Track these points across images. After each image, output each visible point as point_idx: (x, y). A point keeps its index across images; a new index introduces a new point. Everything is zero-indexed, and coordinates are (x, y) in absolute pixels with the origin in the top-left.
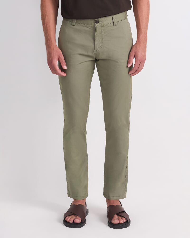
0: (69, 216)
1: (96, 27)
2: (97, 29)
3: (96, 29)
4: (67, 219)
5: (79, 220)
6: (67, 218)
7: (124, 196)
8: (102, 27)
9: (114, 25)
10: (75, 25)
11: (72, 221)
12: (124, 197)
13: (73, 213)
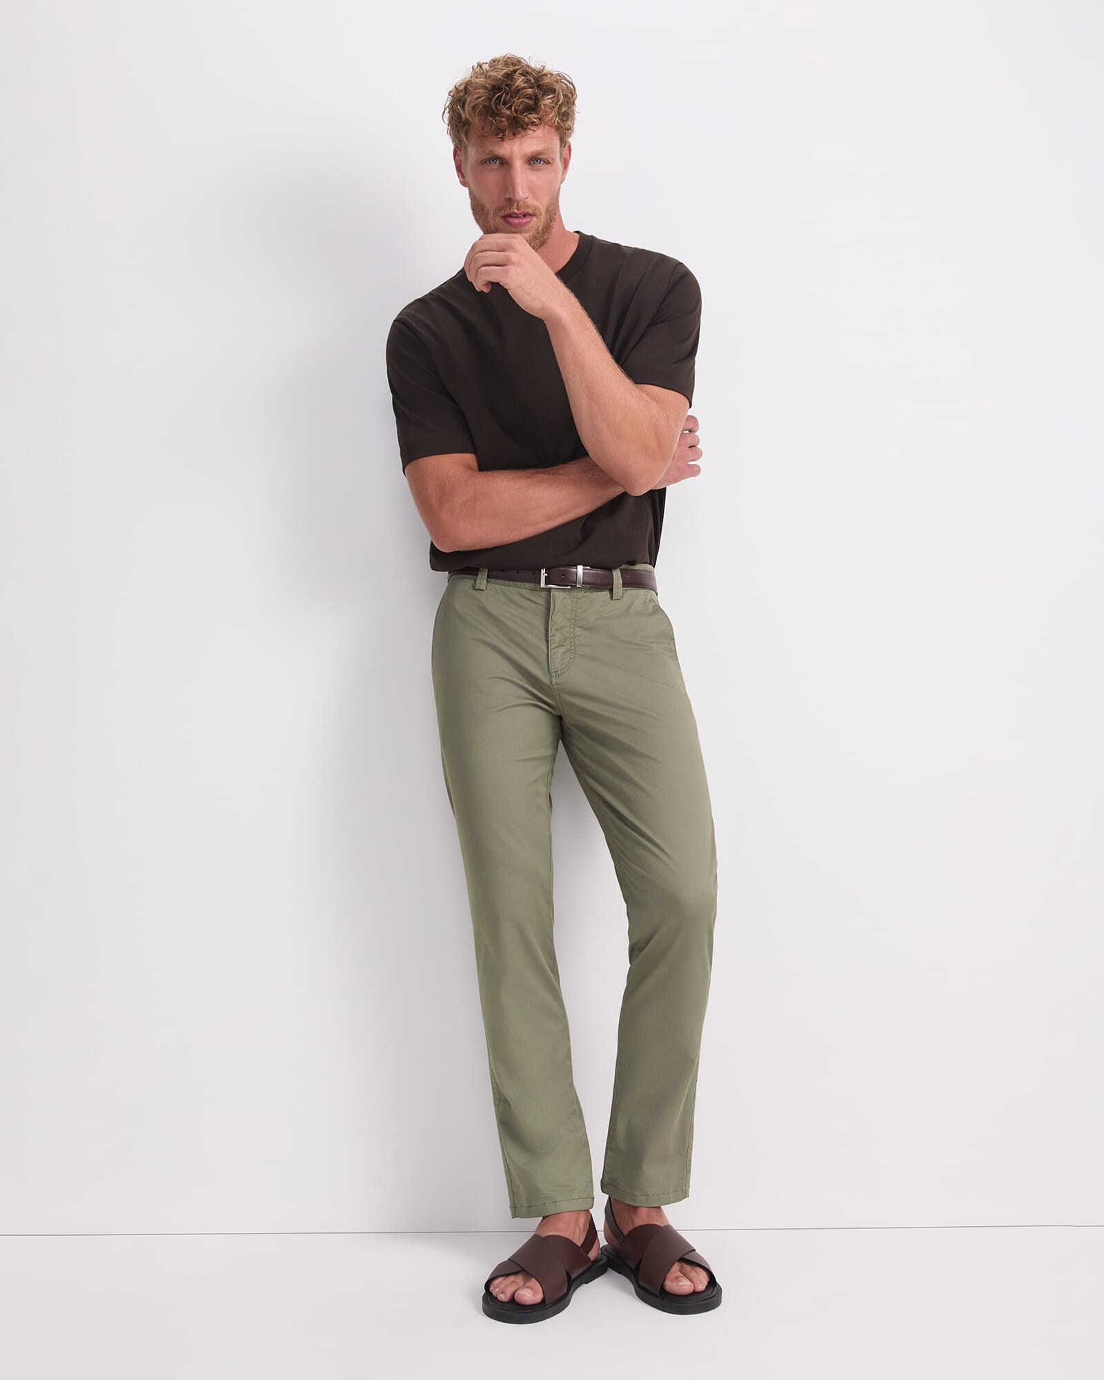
0: (508, 1275)
1: (554, 596)
2: (554, 603)
3: (552, 602)
4: (497, 1286)
5: (535, 1293)
6: (497, 1282)
7: (682, 1190)
8: (575, 600)
9: (612, 598)
10: (484, 589)
11: (509, 1294)
12: (681, 1192)
13: (522, 1267)
